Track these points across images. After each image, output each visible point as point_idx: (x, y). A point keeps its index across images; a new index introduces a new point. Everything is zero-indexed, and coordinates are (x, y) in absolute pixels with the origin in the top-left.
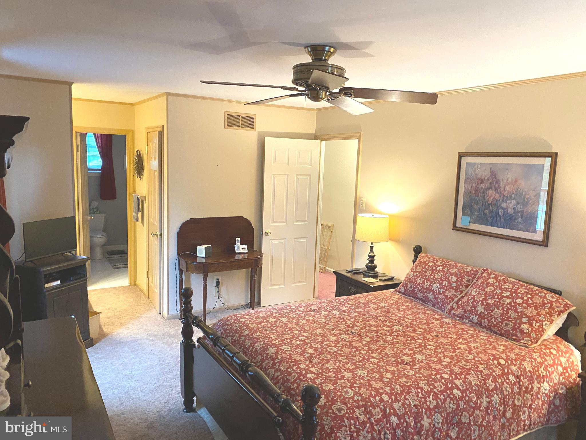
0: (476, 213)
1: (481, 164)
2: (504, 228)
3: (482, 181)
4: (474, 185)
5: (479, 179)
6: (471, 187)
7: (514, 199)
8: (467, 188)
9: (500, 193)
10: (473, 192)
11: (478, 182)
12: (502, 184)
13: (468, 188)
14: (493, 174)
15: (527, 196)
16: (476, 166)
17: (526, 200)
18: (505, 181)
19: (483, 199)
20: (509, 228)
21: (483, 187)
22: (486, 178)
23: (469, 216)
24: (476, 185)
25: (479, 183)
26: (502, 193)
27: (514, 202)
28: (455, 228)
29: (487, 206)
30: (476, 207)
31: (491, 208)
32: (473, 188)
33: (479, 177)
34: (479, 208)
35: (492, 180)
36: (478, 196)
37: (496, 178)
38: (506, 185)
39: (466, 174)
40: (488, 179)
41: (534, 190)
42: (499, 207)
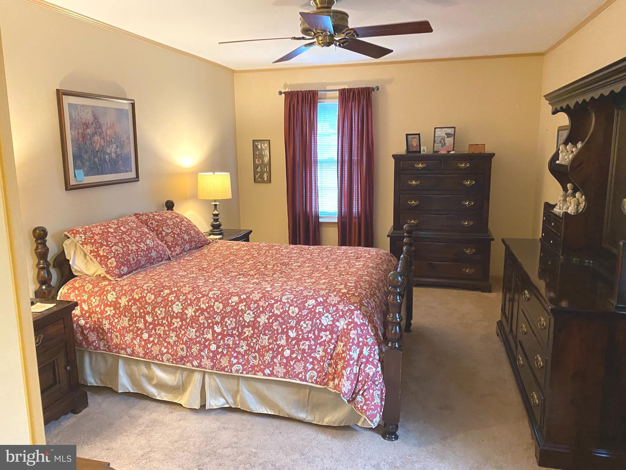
0: (87, 164)
1: (83, 106)
2: (111, 173)
3: (87, 126)
4: (80, 131)
5: (84, 124)
6: (78, 134)
7: (114, 143)
8: (73, 135)
9: (103, 138)
10: (81, 140)
11: (83, 127)
12: (104, 128)
13: (75, 135)
14: (95, 117)
15: (122, 139)
16: (79, 108)
17: (122, 143)
18: (106, 125)
19: (91, 146)
20: (115, 173)
21: (89, 132)
22: (90, 123)
23: (81, 169)
24: (82, 130)
25: (85, 128)
26: (105, 138)
27: (114, 146)
28: (68, 187)
29: (95, 153)
30: (86, 157)
31: (99, 155)
32: (80, 134)
33: (84, 121)
34: (89, 157)
35: (96, 124)
36: (86, 144)
37: (98, 122)
38: (107, 130)
39: (71, 117)
40: (92, 123)
41: (125, 133)
42: (105, 153)
